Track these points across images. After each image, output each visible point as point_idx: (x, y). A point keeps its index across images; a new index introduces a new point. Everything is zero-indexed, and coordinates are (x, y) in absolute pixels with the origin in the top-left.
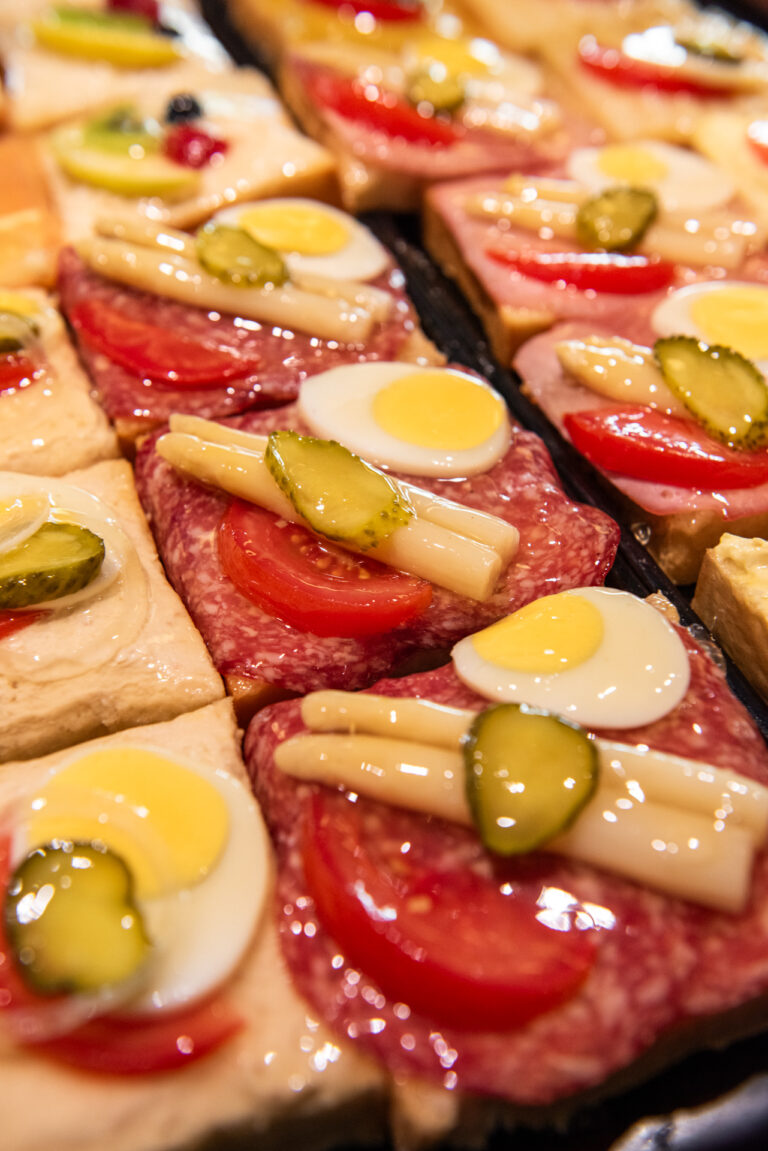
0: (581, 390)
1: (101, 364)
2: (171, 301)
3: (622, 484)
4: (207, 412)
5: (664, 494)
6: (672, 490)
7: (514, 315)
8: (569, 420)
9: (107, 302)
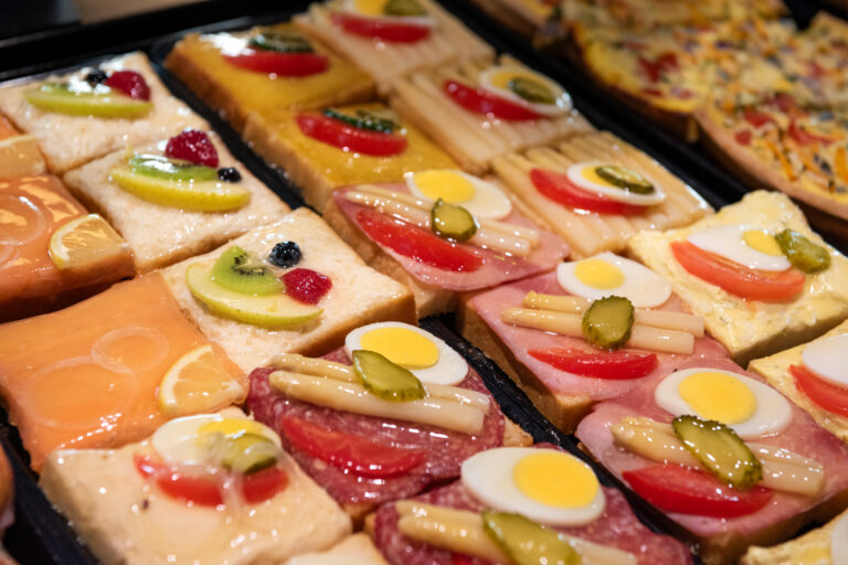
0: (631, 455)
1: (319, 465)
2: (343, 413)
3: (675, 517)
4: (403, 494)
5: (704, 523)
6: (708, 519)
7: (566, 401)
8: (627, 476)
9: (302, 417)
